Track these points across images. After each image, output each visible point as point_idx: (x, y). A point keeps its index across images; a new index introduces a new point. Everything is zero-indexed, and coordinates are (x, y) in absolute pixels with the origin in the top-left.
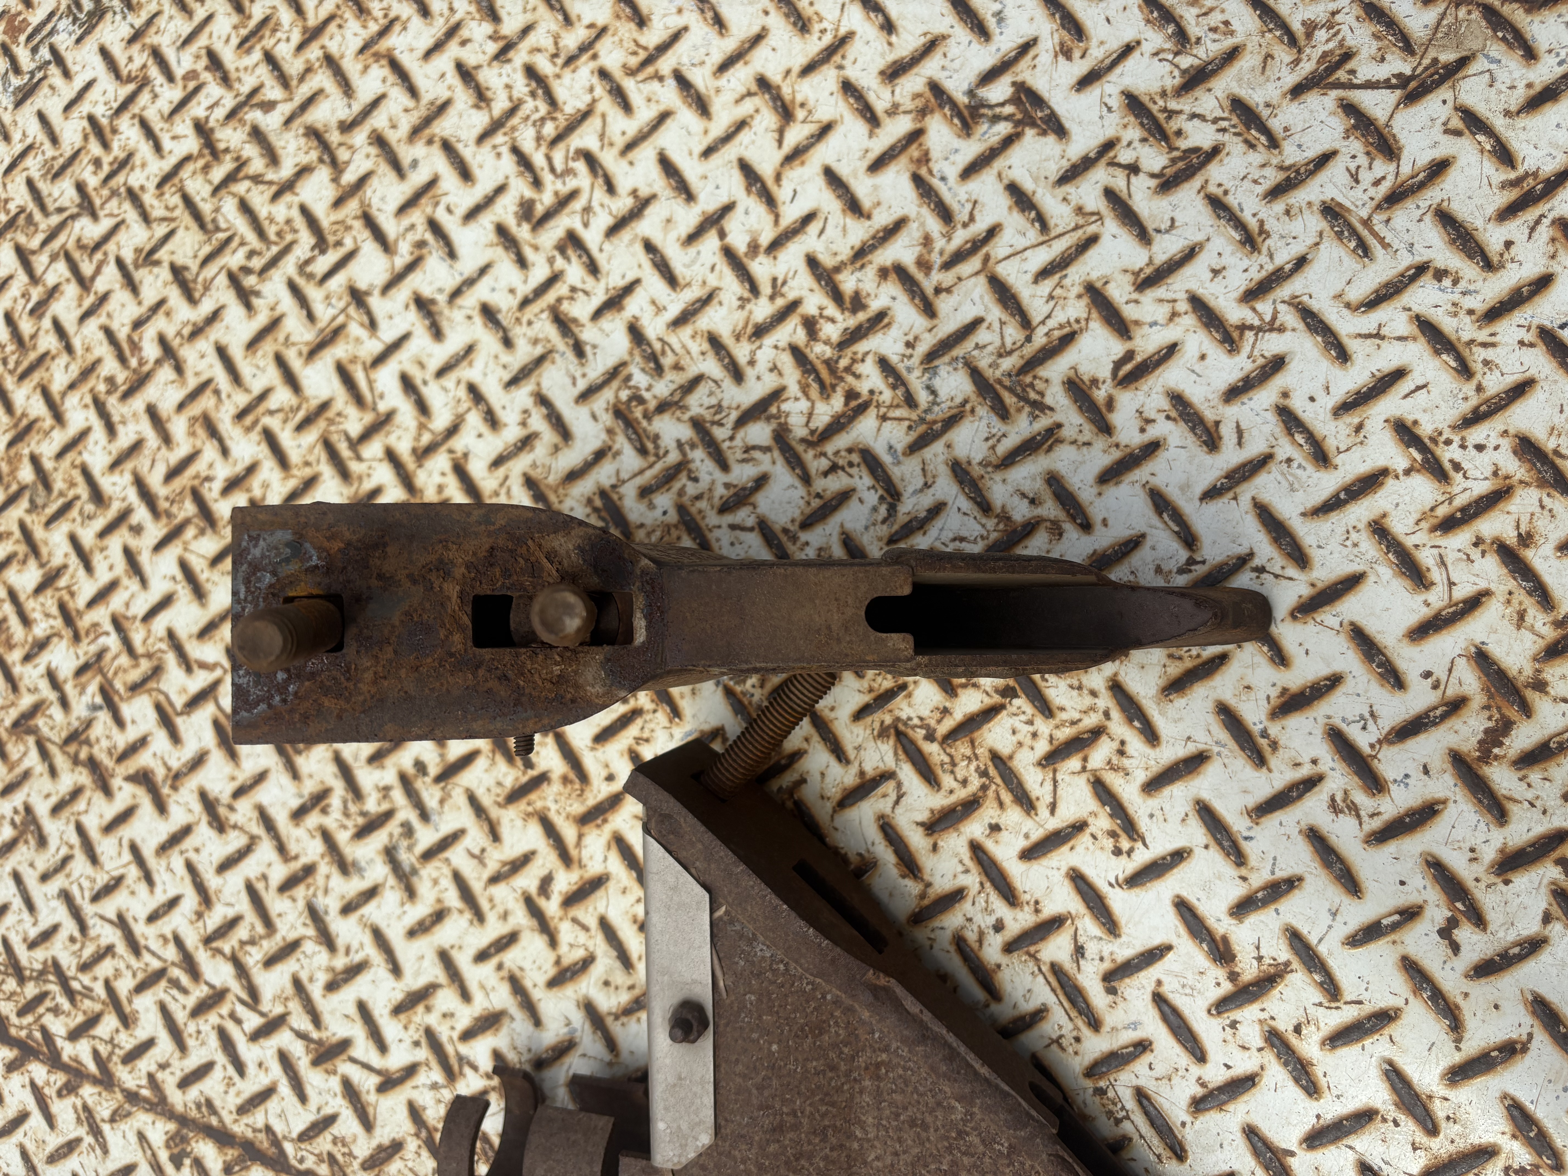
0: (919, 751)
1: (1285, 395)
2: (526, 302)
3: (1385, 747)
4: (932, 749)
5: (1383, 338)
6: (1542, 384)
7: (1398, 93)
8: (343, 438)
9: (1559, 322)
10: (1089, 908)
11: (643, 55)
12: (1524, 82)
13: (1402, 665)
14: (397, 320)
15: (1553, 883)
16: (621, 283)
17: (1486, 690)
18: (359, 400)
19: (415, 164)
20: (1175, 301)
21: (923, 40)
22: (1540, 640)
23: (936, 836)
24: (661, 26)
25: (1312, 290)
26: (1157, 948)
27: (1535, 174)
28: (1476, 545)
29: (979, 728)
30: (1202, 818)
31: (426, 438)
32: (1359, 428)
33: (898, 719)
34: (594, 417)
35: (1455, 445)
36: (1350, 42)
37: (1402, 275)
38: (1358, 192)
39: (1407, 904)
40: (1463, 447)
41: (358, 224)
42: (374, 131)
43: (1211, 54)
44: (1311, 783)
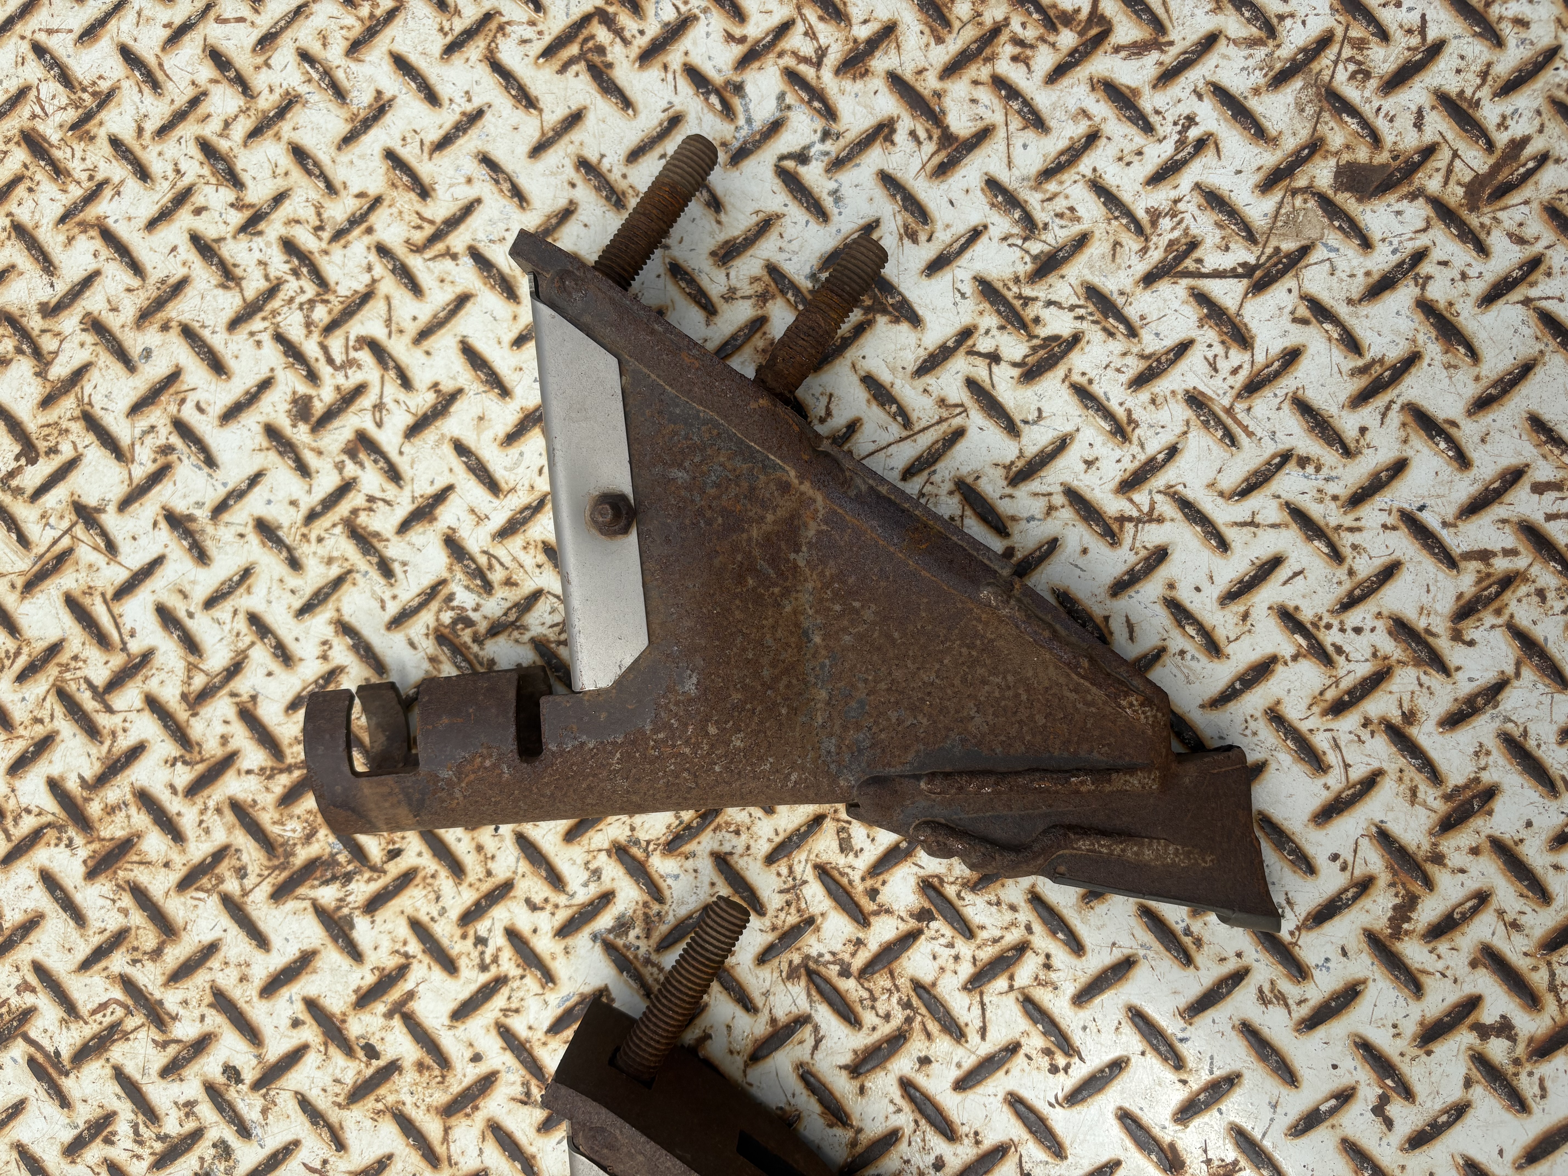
0: (835, 989)
1: (1171, 586)
2: (312, 517)
3: (1304, 932)
4: (849, 986)
5: (1257, 526)
6: (1407, 565)
7: (1245, 281)
8: (84, 686)
9: (1417, 505)
10: (1031, 1132)
11: (429, 230)
12: (1363, 271)
13: (1310, 850)
14: (143, 541)
15: (1470, 1049)
16: (431, 490)
17: (1390, 867)
18: (102, 640)
19: (147, 354)
20: (1050, 494)
21: (755, 219)
22: (1433, 815)
23: (862, 1078)
24: (448, 197)
25: (1187, 479)
26: (1106, 1165)
27: (1381, 361)
28: (1365, 726)
29: (897, 958)
30: (1136, 1025)
31: (199, 682)
32: (1245, 616)
33: (807, 957)
34: (412, 645)
35: (1335, 629)
36: (1194, 231)
37: (1269, 463)
38: (1218, 381)
39: (1341, 1087)
40: (1342, 630)
41: (77, 427)
42: (88, 314)
43: (1060, 241)
44: (1238, 977)
